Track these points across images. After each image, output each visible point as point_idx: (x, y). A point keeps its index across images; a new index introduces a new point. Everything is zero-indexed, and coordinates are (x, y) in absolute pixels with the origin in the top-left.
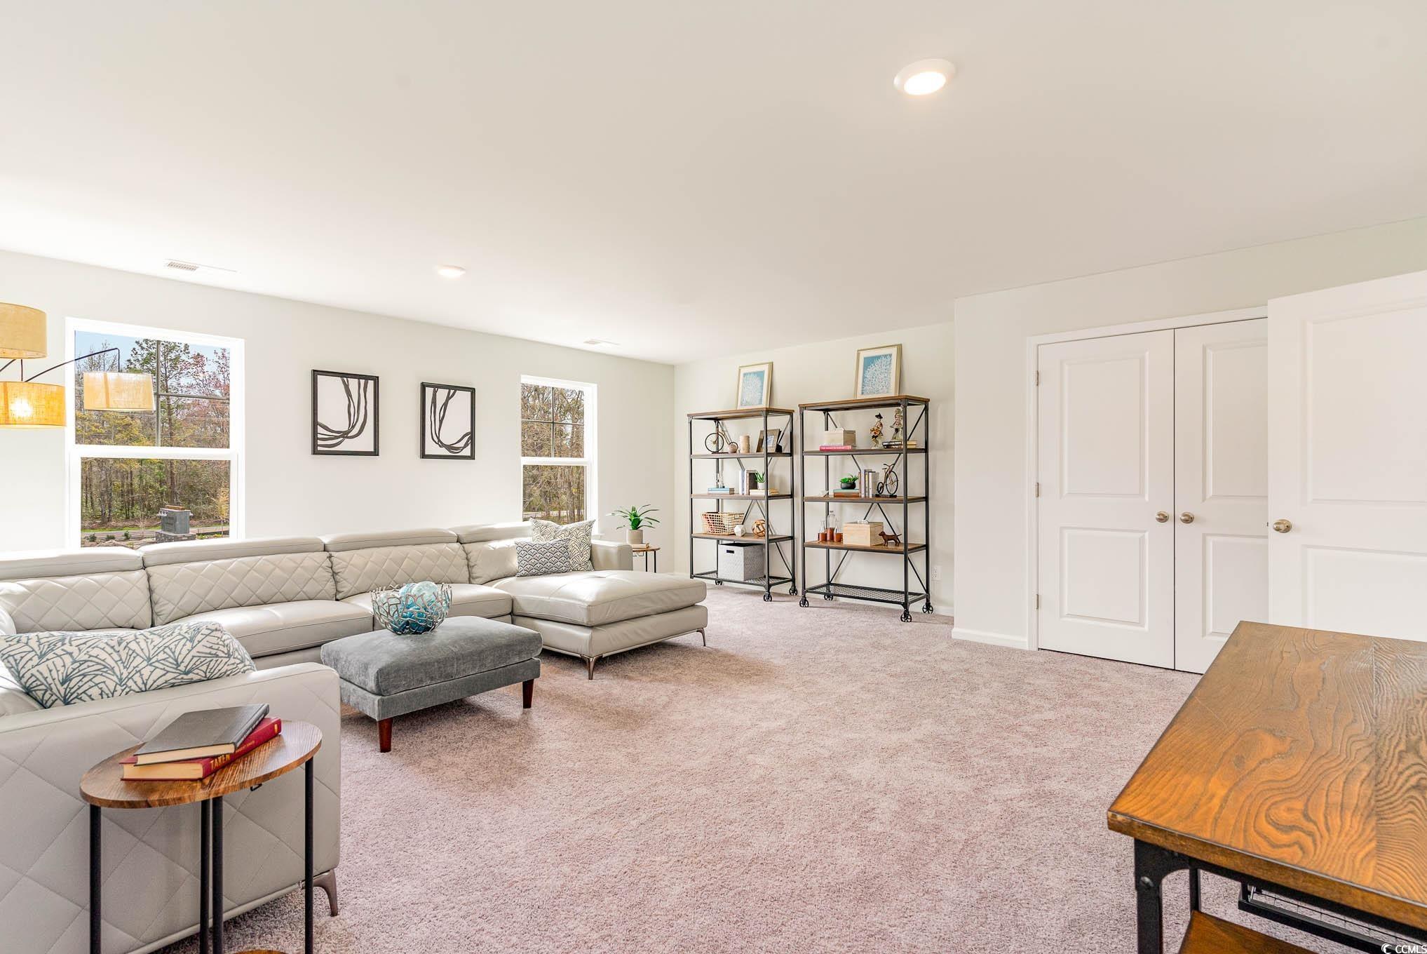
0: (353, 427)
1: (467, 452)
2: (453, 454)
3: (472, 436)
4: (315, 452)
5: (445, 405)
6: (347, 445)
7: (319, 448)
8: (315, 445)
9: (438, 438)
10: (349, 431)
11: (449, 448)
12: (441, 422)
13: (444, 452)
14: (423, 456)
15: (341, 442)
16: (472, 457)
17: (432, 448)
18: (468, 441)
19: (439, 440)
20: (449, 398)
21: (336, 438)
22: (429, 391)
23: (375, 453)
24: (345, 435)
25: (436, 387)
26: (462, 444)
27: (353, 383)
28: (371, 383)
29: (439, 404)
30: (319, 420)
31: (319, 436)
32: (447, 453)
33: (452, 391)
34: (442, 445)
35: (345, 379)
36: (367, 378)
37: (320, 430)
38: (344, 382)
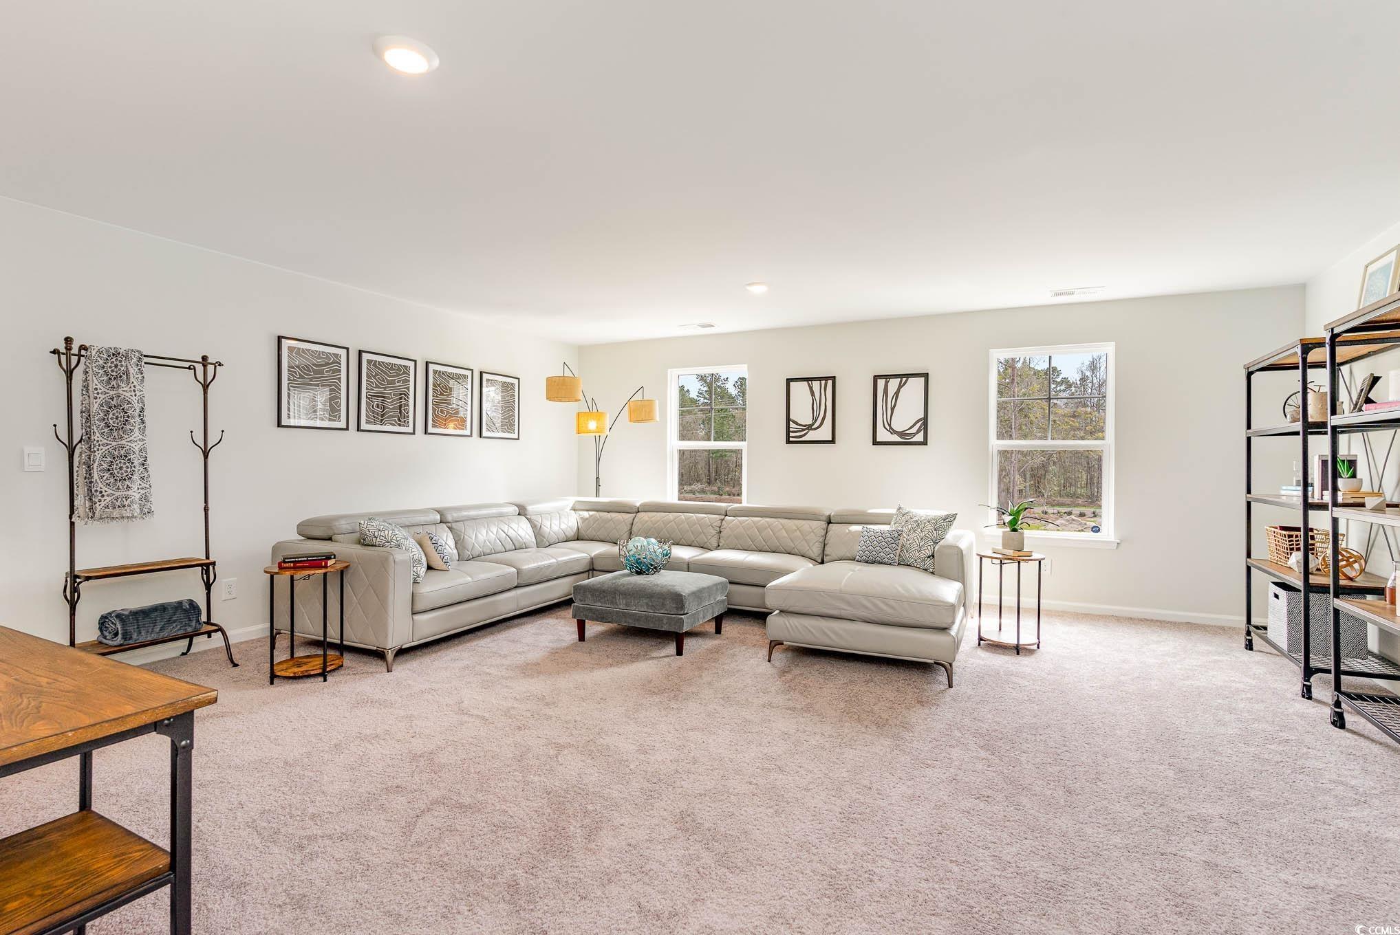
0: (816, 420)
1: (920, 437)
2: (905, 440)
3: (925, 421)
4: (788, 442)
5: (897, 394)
6: (811, 436)
7: (791, 439)
8: (788, 436)
9: (890, 425)
10: (813, 424)
11: (901, 434)
12: (892, 410)
13: (896, 438)
14: (875, 443)
15: (808, 432)
16: (925, 443)
17: (883, 435)
18: (921, 427)
19: (891, 428)
20: (900, 387)
21: (803, 430)
22: (881, 383)
23: (833, 441)
24: (809, 427)
25: (887, 377)
26: (914, 430)
27: (816, 384)
28: (830, 382)
29: (891, 393)
30: (791, 417)
31: (791, 429)
32: (898, 439)
33: (904, 379)
34: (893, 431)
35: (810, 382)
36: (826, 379)
37: (792, 425)
38: (809, 384)
